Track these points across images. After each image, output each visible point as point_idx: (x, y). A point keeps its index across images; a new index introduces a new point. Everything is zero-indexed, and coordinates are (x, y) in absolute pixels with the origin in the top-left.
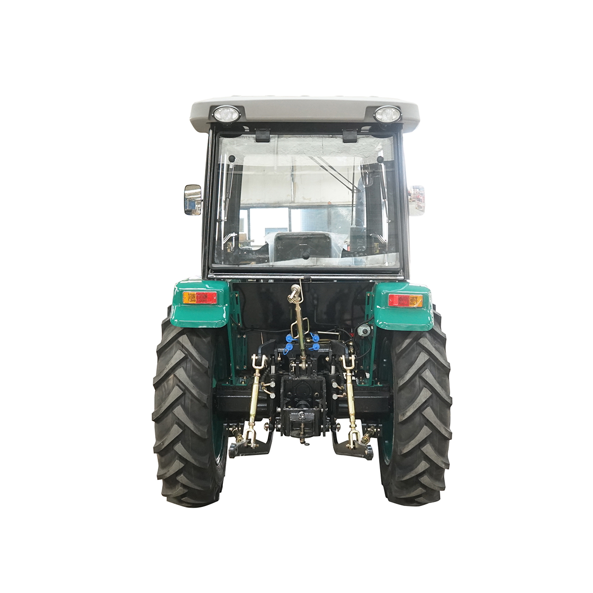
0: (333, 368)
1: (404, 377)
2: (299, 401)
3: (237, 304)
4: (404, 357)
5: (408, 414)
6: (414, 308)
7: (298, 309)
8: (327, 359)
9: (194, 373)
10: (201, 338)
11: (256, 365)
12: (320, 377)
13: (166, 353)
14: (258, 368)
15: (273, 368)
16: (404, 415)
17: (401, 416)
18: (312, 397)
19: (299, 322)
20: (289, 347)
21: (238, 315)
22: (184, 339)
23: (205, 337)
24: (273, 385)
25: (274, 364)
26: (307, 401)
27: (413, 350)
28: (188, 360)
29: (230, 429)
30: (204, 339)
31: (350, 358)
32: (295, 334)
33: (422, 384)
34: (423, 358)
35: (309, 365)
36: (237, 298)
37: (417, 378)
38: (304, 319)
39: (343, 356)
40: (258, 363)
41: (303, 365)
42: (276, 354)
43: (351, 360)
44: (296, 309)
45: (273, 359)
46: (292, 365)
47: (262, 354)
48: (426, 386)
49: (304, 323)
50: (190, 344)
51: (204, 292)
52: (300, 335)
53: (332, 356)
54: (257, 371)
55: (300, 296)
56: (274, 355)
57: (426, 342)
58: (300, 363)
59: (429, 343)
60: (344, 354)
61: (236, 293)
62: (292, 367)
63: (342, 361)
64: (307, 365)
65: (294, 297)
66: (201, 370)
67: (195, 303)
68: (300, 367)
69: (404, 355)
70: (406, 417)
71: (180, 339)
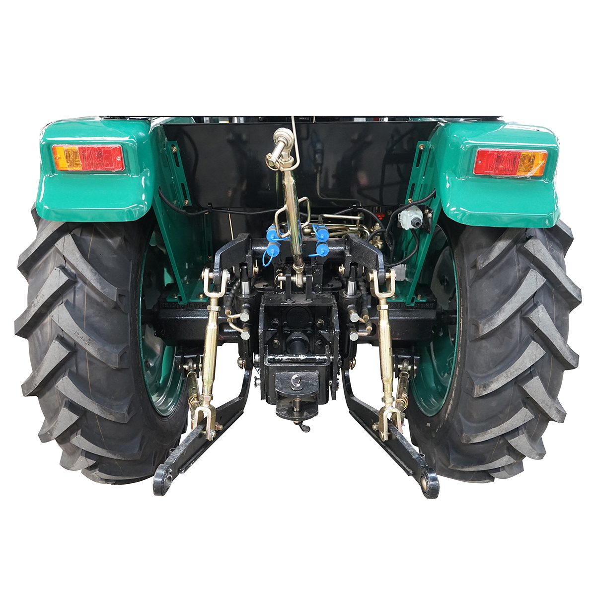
0: (351, 285)
1: (492, 318)
2: (292, 332)
3: (178, 165)
4: (492, 276)
5: (494, 386)
6: (526, 178)
7: (289, 182)
8: (341, 269)
9: (91, 311)
10: (104, 238)
11: (210, 290)
12: (326, 295)
13: (37, 269)
14: (214, 296)
15: (245, 286)
16: (485, 386)
17: (480, 388)
18: (313, 326)
19: (290, 205)
20: (271, 250)
21: (182, 185)
22: (67, 244)
23: (111, 237)
24: (245, 317)
25: (247, 278)
26: (305, 333)
27: (510, 263)
28: (78, 285)
29: (184, 366)
30: (110, 241)
31: (388, 275)
32: (283, 229)
33: (526, 333)
34: (533, 282)
35: (308, 278)
36: (175, 154)
37: (517, 321)
38: (300, 200)
39: (375, 272)
40: (215, 286)
41: (298, 280)
42: (250, 263)
43: (389, 279)
44: (285, 182)
45: (245, 271)
46: (279, 278)
47: (222, 268)
48: (535, 336)
49: (302, 208)
50: (78, 254)
51: (95, 146)
52: (293, 230)
53: (352, 264)
54: (213, 302)
55: (293, 153)
56: (246, 264)
57: (538, 248)
58: (292, 275)
59: (544, 250)
60: (377, 268)
61: (173, 146)
62: (279, 282)
63: (373, 281)
64: (305, 279)
65: (280, 156)
66: (105, 305)
67: (79, 168)
68: (293, 283)
69: (491, 272)
70: (489, 391)
71: (59, 244)
